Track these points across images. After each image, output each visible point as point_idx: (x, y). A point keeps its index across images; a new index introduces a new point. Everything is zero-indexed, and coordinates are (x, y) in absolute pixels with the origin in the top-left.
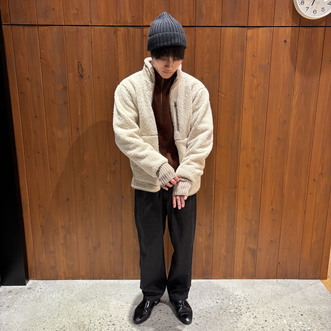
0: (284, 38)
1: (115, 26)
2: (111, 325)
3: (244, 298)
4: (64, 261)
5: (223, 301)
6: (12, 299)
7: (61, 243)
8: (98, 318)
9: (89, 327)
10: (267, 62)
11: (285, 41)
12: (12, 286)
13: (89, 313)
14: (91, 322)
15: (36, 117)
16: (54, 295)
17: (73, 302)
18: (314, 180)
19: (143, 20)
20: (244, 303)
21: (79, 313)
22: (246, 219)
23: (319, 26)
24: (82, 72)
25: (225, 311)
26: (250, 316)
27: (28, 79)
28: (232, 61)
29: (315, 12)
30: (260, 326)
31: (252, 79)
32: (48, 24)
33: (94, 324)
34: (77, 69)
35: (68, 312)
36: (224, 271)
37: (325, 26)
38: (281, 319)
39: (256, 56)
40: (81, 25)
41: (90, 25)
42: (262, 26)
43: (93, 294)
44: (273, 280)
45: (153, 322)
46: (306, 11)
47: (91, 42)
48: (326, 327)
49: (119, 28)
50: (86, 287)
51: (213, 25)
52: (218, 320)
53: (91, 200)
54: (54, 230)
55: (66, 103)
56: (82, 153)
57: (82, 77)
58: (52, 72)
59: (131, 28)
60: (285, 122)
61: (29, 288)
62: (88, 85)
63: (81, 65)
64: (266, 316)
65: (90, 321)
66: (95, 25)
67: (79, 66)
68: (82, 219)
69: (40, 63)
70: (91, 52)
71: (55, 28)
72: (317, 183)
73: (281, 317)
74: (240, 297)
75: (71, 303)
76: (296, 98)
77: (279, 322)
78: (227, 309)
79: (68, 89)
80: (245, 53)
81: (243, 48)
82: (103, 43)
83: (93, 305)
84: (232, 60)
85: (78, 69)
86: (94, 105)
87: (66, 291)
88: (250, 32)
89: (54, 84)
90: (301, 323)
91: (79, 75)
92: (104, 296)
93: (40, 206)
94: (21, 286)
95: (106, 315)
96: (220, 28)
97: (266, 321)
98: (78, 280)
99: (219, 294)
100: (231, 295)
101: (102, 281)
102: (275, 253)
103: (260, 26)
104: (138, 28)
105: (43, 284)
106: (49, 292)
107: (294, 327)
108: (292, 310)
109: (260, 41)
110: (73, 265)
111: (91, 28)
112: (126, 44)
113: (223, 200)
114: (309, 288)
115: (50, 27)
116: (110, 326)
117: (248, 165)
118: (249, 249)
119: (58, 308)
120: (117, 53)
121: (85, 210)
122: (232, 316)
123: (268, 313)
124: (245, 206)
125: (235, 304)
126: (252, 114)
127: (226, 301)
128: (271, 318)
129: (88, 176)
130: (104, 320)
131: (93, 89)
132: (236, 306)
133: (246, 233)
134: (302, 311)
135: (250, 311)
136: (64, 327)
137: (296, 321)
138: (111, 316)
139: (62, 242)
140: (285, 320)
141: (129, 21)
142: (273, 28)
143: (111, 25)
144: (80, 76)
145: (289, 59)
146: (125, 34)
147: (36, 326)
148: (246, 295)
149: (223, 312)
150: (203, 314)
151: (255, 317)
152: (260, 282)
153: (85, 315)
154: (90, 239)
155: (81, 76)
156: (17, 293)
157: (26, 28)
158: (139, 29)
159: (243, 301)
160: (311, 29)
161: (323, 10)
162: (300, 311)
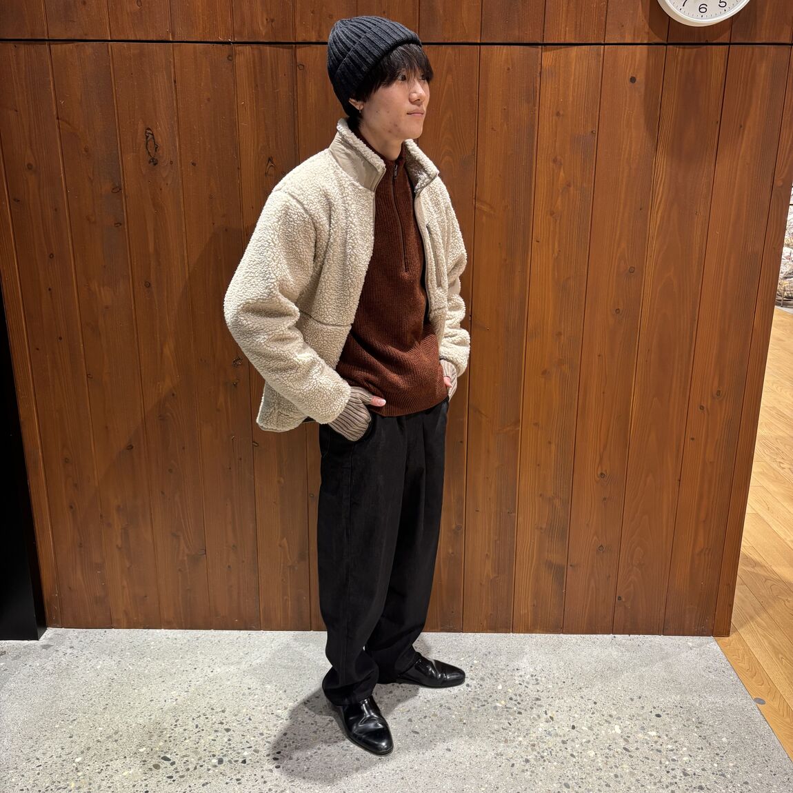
0: (630, 71)
1: (229, 43)
2: (221, 732)
3: (532, 676)
4: (124, 587)
5: (481, 683)
6: (6, 670)
7: (117, 546)
8: (195, 715)
9: (172, 735)
10: (590, 130)
11: (633, 80)
12: (7, 641)
13: (174, 703)
14: (177, 723)
15: (51, 256)
16: (101, 662)
17: (140, 679)
18: (702, 408)
19: (294, 29)
20: (530, 686)
21: (152, 703)
22: (541, 495)
23: (714, 42)
24: (156, 151)
25: (484, 705)
26: (539, 716)
27: (30, 166)
28: (505, 126)
29: (703, 8)
30: (559, 739)
31: (553, 171)
32: (73, 38)
33: (184, 728)
34: (143, 146)
35: (127, 702)
36: (491, 614)
37: (728, 42)
38: (610, 723)
39: (563, 115)
40: (149, 39)
41: (171, 39)
42: (577, 42)
43: (188, 662)
44: (605, 636)
45: (317, 727)
46: (682, 7)
47: (175, 82)
48: (710, 744)
49: (239, 48)
50: (174, 645)
51: (461, 41)
52: (465, 724)
53: (184, 448)
54: (101, 516)
55: (121, 224)
56: (158, 339)
57: (155, 164)
58: (86, 150)
59: (268, 48)
60: (632, 271)
61: (46, 647)
62: (169, 183)
63: (152, 134)
64: (576, 716)
65: (176, 721)
66: (183, 39)
67: (147, 137)
68: (163, 493)
69: (57, 130)
70: (175, 105)
71: (89, 48)
72: (709, 414)
73: (610, 719)
74: (523, 673)
75: (136, 680)
76: (659, 214)
77: (603, 732)
78: (490, 700)
79: (125, 192)
80: (537, 108)
81: (532, 96)
82: (202, 84)
83: (186, 686)
84: (507, 125)
85: (147, 144)
86: (184, 229)
87: (129, 654)
88: (548, 57)
89: (90, 178)
90: (653, 733)
91: (149, 158)
92: (212, 665)
93: (66, 461)
94: (27, 641)
95: (212, 709)
96: (478, 46)
97: (573, 727)
98: (158, 631)
99: (476, 665)
100: (502, 669)
101: (212, 632)
102: (609, 576)
103: (573, 42)
104: (283, 48)
105: (77, 638)
106: (89, 656)
107: (637, 742)
108: (638, 703)
109: (572, 79)
110: (146, 596)
111: (173, 45)
112: (257, 86)
113: (488, 451)
114: (683, 655)
115: (77, 46)
116: (219, 734)
117: (544, 373)
118: (550, 565)
119: (107, 691)
120: (235, 107)
121: (170, 471)
122: (498, 715)
123: (581, 711)
124: (539, 465)
125: (509, 690)
126: (553, 251)
127: (488, 684)
128: (587, 721)
129: (173, 395)
130: (206, 721)
131: (181, 191)
132: (511, 695)
133: (541, 528)
134: (661, 706)
135: (541, 706)
136: (116, 733)
137: (643, 728)
138: (223, 711)
139: (119, 542)
140: (617, 727)
141: (263, 30)
142: (603, 46)
143: (221, 39)
144: (150, 162)
145: (642, 121)
146: (254, 61)
147: (53, 729)
148: (538, 668)
149: (478, 707)
150: (433, 710)
151: (551, 718)
152: (574, 641)
153: (165, 709)
154: (182, 538)
155: (154, 162)
156: (17, 657)
157: (23, 49)
158: (287, 50)
159: (528, 683)
160: (694, 50)
161: (723, 4)
162: (654, 708)
